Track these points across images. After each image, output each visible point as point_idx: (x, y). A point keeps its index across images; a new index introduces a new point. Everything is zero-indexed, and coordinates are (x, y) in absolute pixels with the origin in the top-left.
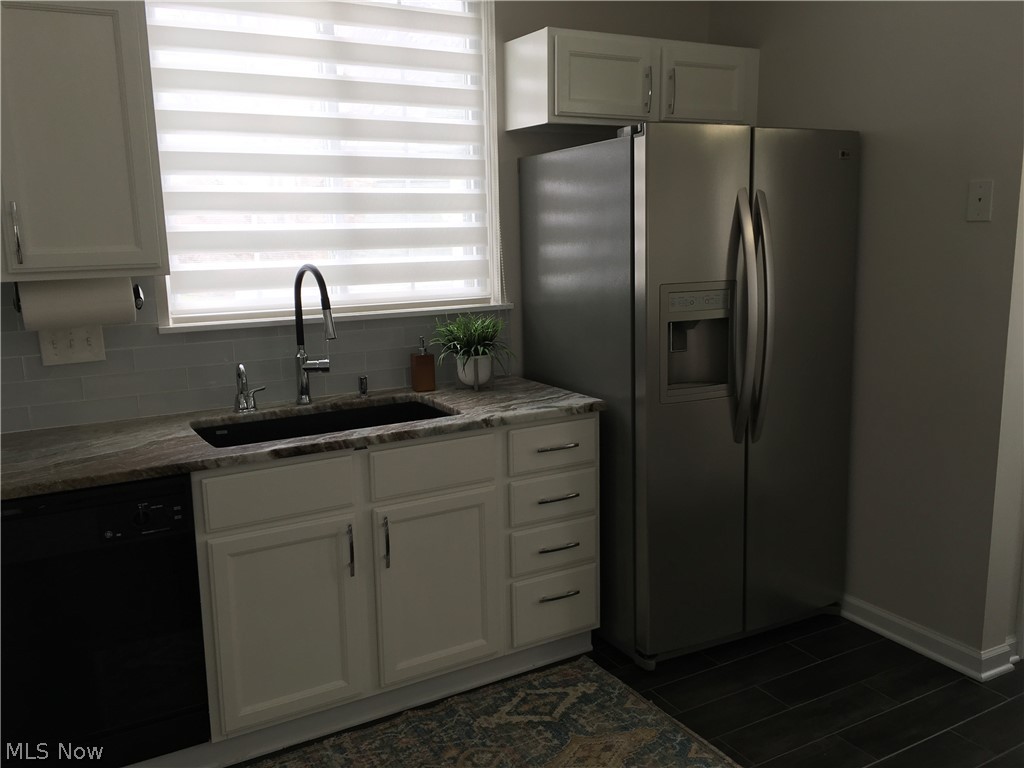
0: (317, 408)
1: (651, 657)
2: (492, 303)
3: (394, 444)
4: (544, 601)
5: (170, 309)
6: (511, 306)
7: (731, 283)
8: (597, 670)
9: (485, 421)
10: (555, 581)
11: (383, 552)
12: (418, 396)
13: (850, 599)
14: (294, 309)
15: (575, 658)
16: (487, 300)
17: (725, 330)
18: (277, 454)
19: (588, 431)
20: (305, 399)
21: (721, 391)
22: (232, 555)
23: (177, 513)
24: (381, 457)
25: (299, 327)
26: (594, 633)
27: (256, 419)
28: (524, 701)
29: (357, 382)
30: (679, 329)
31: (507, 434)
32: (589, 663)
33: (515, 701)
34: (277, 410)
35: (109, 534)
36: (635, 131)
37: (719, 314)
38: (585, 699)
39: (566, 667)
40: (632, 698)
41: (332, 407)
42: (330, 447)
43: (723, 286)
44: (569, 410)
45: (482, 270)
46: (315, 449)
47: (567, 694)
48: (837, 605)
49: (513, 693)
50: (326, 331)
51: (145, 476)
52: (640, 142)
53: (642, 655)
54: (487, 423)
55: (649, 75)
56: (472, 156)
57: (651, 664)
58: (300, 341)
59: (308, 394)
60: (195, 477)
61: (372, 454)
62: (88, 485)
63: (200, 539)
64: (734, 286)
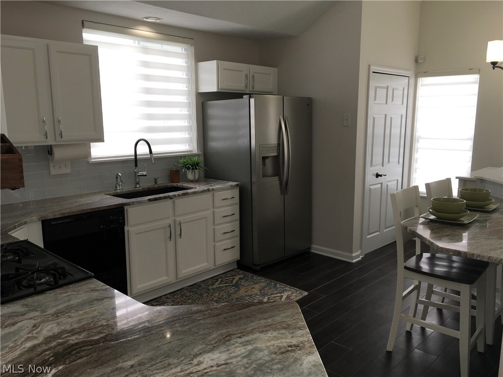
0: (143, 189)
1: (258, 265)
2: (194, 152)
3: (183, 197)
4: (224, 250)
5: (92, 154)
6: (201, 153)
7: (279, 144)
8: (242, 272)
9: (208, 189)
10: (228, 244)
11: (179, 233)
12: (175, 184)
13: (314, 246)
14: (134, 154)
15: (233, 270)
16: (192, 151)
17: (278, 159)
18: (150, 200)
19: (236, 193)
20: (138, 186)
21: (277, 178)
22: (136, 234)
23: (121, 220)
24: (178, 201)
25: (136, 160)
26: (238, 262)
27: (124, 193)
28: (222, 281)
29: (154, 180)
30: (264, 158)
31: (213, 194)
32: (238, 270)
33: (219, 281)
34: (130, 190)
35: (102, 227)
36: (250, 97)
37: (275, 154)
38: (240, 279)
39: (231, 272)
40: (255, 277)
41: (147, 189)
42: (165, 198)
43: (276, 145)
44: (232, 186)
45: (190, 141)
46: (160, 198)
47: (235, 278)
48: (309, 248)
49: (217, 280)
50: (152, 161)
51: (113, 207)
52: (252, 100)
53: (255, 265)
54: (208, 190)
55: (246, 76)
56: (186, 101)
57: (259, 268)
58: (136, 165)
59: (139, 184)
60: (126, 208)
61: (176, 200)
62: (97, 210)
63: (126, 228)
64: (280, 145)
